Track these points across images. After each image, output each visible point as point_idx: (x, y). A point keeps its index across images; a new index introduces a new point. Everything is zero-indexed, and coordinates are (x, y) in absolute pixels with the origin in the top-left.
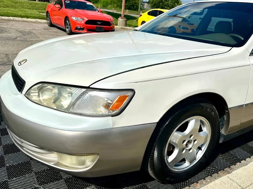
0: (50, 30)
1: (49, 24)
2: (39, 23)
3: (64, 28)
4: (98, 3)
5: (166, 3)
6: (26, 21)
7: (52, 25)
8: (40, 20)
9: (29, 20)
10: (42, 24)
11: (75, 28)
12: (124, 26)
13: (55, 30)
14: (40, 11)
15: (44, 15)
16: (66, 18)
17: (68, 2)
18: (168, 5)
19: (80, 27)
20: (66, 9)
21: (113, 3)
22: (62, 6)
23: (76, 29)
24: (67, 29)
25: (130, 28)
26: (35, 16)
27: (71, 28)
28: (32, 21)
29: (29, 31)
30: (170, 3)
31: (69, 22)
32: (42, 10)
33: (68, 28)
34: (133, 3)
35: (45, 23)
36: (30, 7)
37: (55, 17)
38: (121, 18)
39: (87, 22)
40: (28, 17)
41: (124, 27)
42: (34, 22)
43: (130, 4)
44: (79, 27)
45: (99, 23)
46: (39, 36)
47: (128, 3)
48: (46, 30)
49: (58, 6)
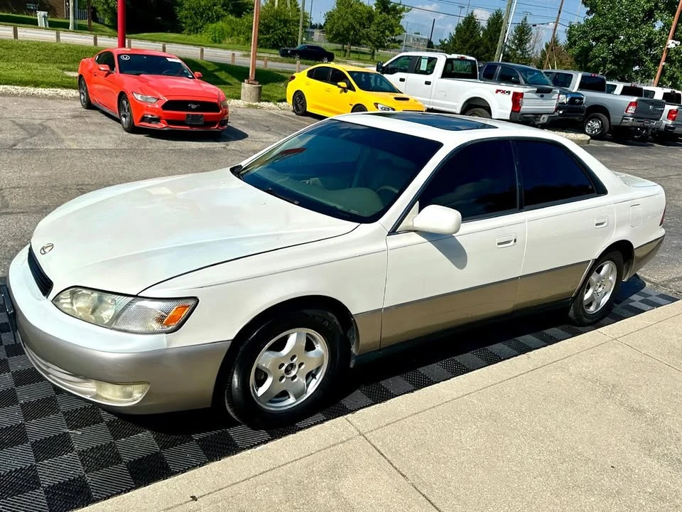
0: (87, 120)
1: (84, 104)
2: (62, 99)
3: (117, 116)
4: (201, 32)
5: (364, 31)
6: (33, 96)
7: (89, 106)
8: (63, 92)
9: (40, 91)
10: (67, 102)
11: (139, 118)
12: (255, 102)
13: (97, 117)
14: (64, 66)
15: (73, 77)
16: (122, 96)
17: (126, 59)
18: (368, 37)
19: (152, 115)
20: (122, 75)
21: (236, 33)
22: (112, 67)
23: (144, 119)
24: (124, 119)
25: (270, 106)
26: (52, 79)
27: (131, 116)
28: (46, 95)
29: (40, 124)
30: (373, 33)
31: (127, 103)
32: (68, 63)
33: (125, 116)
34: (284, 32)
35: (75, 98)
36: (42, 57)
37: (97, 86)
38: (248, 83)
39: (167, 106)
40: (36, 85)
41: (254, 104)
42: (52, 98)
43: (276, 34)
44: (150, 117)
45: (194, 107)
46: (63, 136)
47: (272, 32)
48: (78, 119)
49: (104, 67)
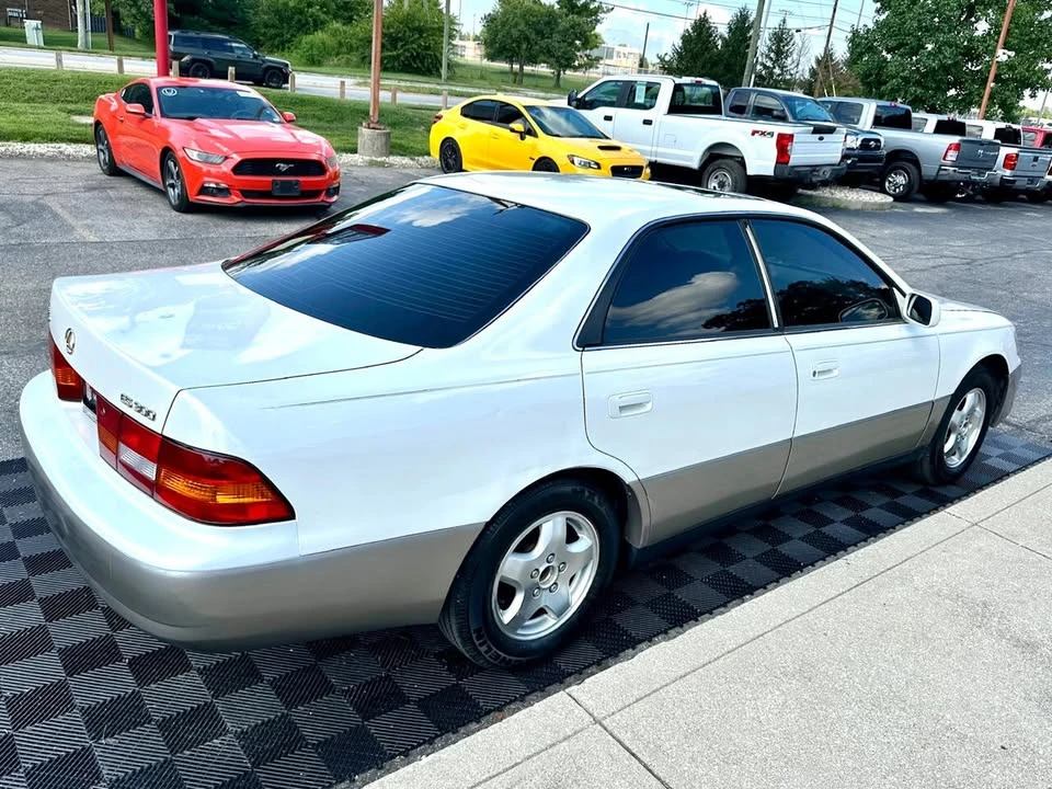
0: (111, 193)
1: (105, 168)
2: (69, 160)
3: (160, 186)
5: (543, 43)
6: (21, 156)
7: (114, 170)
8: (70, 149)
9: (31, 147)
10: (78, 165)
11: (198, 187)
12: (381, 155)
13: (126, 189)
14: (70, 107)
15: (86, 125)
16: (167, 153)
17: (170, 94)
18: (549, 51)
19: (217, 184)
20: (165, 122)
21: (344, 49)
22: (149, 107)
23: (204, 190)
24: (170, 190)
25: (404, 162)
26: (51, 129)
27: (183, 186)
28: (42, 155)
29: (32, 203)
30: (556, 45)
31: (175, 166)
32: (76, 103)
33: (173, 186)
34: (419, 46)
35: (89, 158)
36: (32, 94)
37: (123, 139)
38: (369, 128)
39: (238, 169)
40: (26, 138)
41: (379, 159)
42: (52, 159)
43: (408, 50)
44: (213, 185)
45: (283, 167)
46: (71, 221)
47: (402, 46)
48: (96, 193)
49: (137, 108)
